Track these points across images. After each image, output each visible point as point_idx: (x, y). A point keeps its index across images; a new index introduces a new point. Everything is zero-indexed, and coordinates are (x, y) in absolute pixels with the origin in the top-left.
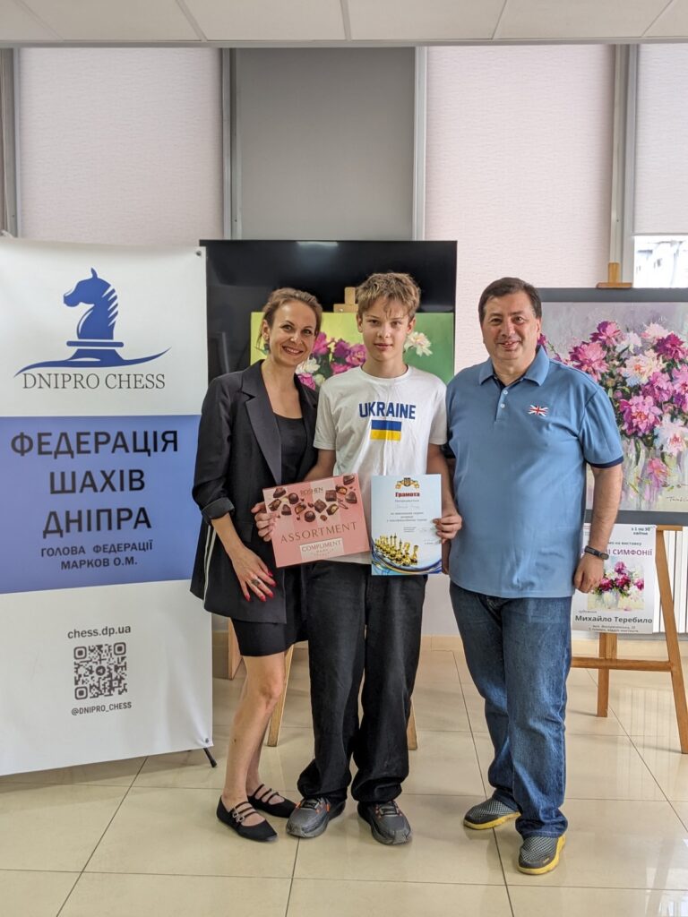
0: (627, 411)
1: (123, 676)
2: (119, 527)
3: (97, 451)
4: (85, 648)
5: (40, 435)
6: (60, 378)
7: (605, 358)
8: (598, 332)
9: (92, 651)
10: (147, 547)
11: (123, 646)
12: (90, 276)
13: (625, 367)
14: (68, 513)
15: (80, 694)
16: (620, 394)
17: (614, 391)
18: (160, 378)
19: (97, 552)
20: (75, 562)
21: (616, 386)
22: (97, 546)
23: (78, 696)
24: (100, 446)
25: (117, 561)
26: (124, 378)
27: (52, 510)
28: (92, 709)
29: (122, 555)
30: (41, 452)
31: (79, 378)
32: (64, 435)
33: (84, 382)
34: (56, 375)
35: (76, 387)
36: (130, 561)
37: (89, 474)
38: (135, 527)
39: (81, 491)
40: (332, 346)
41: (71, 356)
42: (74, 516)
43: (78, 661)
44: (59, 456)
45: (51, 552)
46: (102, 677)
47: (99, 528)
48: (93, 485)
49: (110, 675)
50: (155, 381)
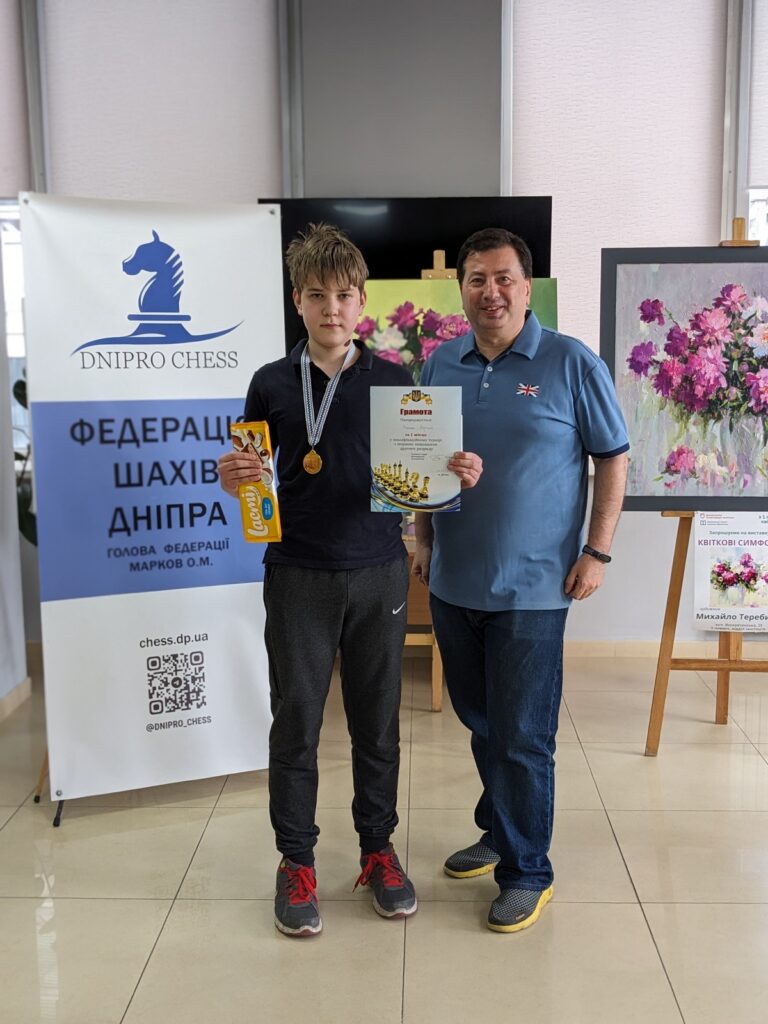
0: (755, 385)
1: (202, 688)
2: (192, 524)
3: (165, 439)
4: (158, 658)
5: (102, 422)
6: (121, 357)
7: (730, 327)
8: (721, 296)
9: (166, 661)
10: (222, 546)
11: (200, 655)
12: (151, 239)
13: (752, 335)
14: (135, 509)
15: (155, 708)
16: (746, 367)
17: (739, 364)
18: (233, 355)
19: (169, 552)
20: (145, 563)
21: (742, 357)
22: (169, 546)
23: (153, 711)
24: (169, 435)
25: (191, 562)
26: (193, 356)
27: (118, 506)
28: (169, 724)
29: (196, 555)
30: (103, 441)
31: (142, 357)
32: (128, 421)
33: (148, 361)
34: (117, 353)
35: (139, 367)
36: (205, 561)
37: (156, 465)
38: (210, 524)
39: (149, 484)
40: (420, 318)
41: (133, 331)
42: (142, 512)
43: (151, 673)
44: (124, 445)
45: (119, 553)
46: (179, 689)
47: (170, 526)
48: (162, 477)
49: (187, 687)
50: (228, 360)
